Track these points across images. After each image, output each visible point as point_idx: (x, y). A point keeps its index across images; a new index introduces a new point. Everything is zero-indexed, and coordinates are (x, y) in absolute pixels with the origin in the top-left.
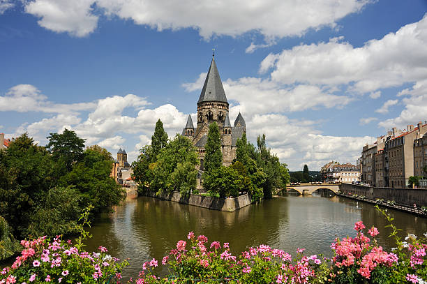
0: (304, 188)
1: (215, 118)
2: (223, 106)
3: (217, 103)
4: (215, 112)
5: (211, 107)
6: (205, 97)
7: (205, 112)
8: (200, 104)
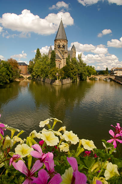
0: (100, 77)
1: (61, 46)
2: (65, 41)
3: (62, 40)
4: (61, 44)
5: (59, 42)
6: (57, 37)
7: (57, 44)
8: (55, 40)
